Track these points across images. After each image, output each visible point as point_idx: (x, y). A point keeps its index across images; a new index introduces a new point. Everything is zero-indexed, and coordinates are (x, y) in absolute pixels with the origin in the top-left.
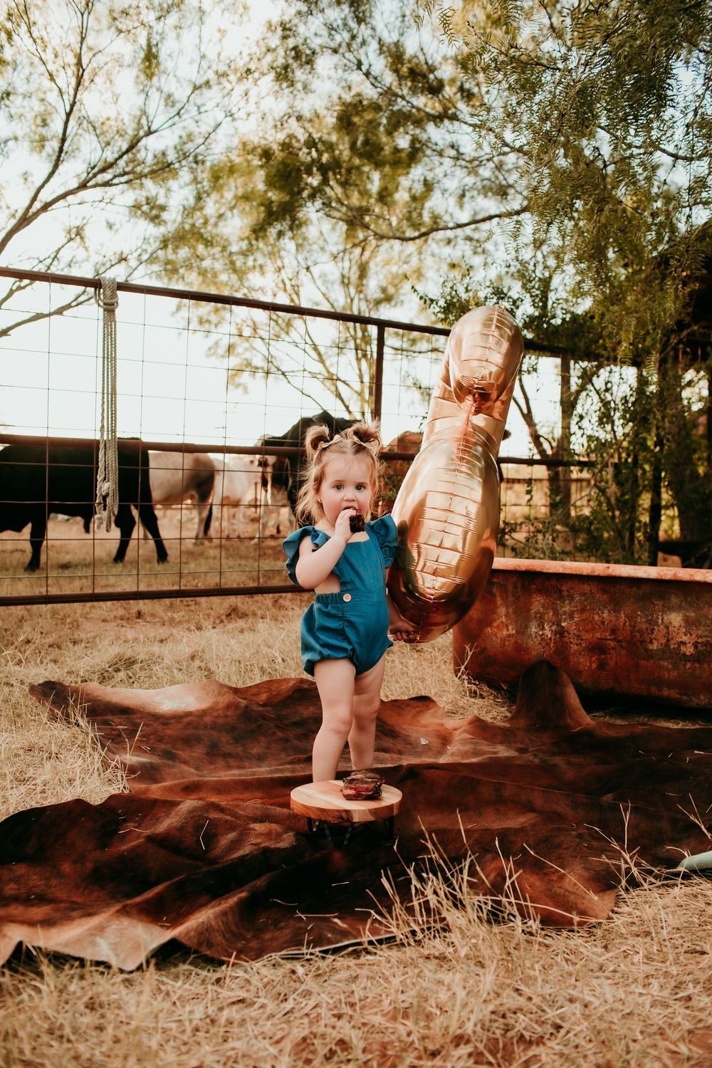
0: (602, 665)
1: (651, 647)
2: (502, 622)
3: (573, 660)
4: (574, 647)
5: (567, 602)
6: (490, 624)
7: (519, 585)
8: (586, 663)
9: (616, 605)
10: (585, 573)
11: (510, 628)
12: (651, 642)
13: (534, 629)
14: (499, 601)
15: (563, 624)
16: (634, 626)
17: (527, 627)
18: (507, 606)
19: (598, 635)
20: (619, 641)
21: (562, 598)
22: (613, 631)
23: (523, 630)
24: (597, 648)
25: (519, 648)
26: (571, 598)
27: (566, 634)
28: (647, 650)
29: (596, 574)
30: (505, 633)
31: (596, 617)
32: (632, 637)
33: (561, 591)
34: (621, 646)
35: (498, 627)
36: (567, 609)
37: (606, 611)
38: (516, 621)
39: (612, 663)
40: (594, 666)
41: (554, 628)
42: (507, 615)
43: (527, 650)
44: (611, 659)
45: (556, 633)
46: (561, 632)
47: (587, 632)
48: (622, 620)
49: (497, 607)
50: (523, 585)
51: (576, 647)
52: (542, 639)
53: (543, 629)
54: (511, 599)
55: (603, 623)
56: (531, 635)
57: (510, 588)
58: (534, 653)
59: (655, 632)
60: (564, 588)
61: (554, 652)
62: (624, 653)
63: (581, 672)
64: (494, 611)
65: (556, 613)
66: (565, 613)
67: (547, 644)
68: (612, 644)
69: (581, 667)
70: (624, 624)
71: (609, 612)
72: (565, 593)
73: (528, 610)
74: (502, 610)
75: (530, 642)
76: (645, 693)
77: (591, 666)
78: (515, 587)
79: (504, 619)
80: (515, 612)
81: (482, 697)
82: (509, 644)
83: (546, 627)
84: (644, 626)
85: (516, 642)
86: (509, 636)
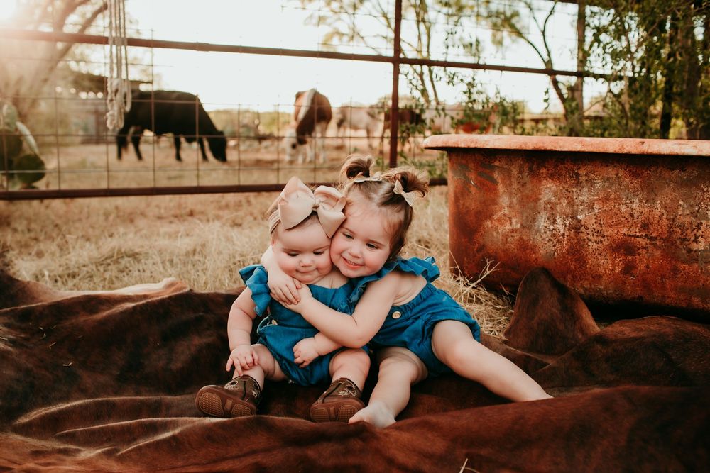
0: (628, 269)
1: (695, 247)
2: (504, 214)
3: (591, 261)
4: (593, 246)
5: (586, 189)
6: (490, 217)
7: (526, 170)
8: (607, 265)
9: (650, 192)
10: (611, 150)
11: (514, 221)
12: (696, 240)
13: (542, 222)
14: (501, 188)
15: (580, 217)
16: (674, 220)
17: (534, 220)
18: (511, 195)
19: (625, 231)
20: (652, 239)
21: (578, 184)
22: (645, 226)
23: (528, 225)
24: (624, 248)
25: (524, 246)
26: (591, 183)
27: (583, 229)
28: (689, 251)
29: (625, 151)
30: (508, 227)
31: (623, 208)
32: (670, 233)
33: (578, 175)
34: (655, 245)
35: (499, 220)
36: (585, 197)
37: (636, 201)
38: (522, 213)
39: (641, 267)
40: (618, 269)
41: (567, 222)
42: (510, 206)
43: (534, 248)
44: (641, 261)
45: (571, 227)
46: (577, 227)
47: (610, 226)
48: (657, 212)
49: (498, 197)
50: (531, 170)
51: (595, 246)
52: (553, 235)
53: (555, 222)
54: (515, 186)
55: (632, 215)
56: (538, 231)
57: (515, 172)
58: (542, 252)
59: (703, 228)
60: (583, 172)
61: (567, 251)
62: (658, 253)
63: (600, 276)
64: (494, 202)
65: (571, 203)
66: (582, 203)
67: (559, 241)
68: (643, 242)
69: (601, 270)
70: (660, 217)
71: (641, 201)
72: (583, 178)
73: (536, 200)
74: (504, 200)
75: (538, 238)
76: (684, 305)
77: (614, 269)
78: (521, 172)
79: (506, 211)
80: (520, 202)
81: (478, 301)
82: (513, 242)
83: (558, 221)
84: (687, 220)
85: (521, 238)
86: (513, 231)
